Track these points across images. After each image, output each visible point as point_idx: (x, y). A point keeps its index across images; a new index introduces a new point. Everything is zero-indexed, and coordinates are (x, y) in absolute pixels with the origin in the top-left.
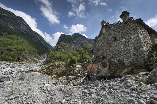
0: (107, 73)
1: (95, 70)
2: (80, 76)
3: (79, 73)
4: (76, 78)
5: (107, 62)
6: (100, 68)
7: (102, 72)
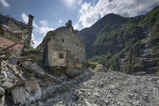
6: (56, 58)
7: (58, 62)
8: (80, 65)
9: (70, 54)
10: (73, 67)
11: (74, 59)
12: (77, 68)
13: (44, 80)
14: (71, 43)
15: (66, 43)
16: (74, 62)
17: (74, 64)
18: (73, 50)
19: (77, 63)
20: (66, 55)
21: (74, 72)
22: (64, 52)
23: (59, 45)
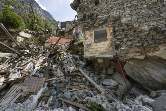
0: (106, 53)
1: (64, 47)
2: (30, 55)
3: (28, 47)
4: (16, 59)
5: (108, 32)
6: (90, 43)
7: (94, 50)
10: (142, 57)
13: (75, 80)
15: (105, 3)
16: (143, 44)
17: (145, 50)
18: (128, 10)
19: (159, 44)
20: (111, 31)
21: (148, 73)
22: (104, 26)
23: (89, 17)
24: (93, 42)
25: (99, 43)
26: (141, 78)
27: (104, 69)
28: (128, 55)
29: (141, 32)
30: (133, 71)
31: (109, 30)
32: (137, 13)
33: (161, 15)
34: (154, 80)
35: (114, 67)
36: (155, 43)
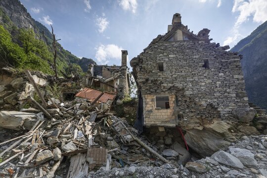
1: (106, 106)
2: (62, 116)
7: (155, 117)
8: (223, 123)
9: (184, 96)
10: (201, 128)
11: (200, 108)
12: (214, 132)
13: (133, 151)
14: (182, 67)
15: (169, 72)
16: (202, 116)
17: (203, 121)
18: (190, 84)
19: (214, 118)
20: (174, 99)
21: (205, 143)
22: (167, 92)
23: (152, 81)
24: (154, 109)
25: (162, 111)
26: (200, 147)
27: (162, 138)
28: (190, 125)
29: (200, 105)
30: (193, 141)
31: (172, 98)
32: (198, 89)
33: (215, 94)
34: (210, 148)
35: (172, 136)
36: (211, 117)
